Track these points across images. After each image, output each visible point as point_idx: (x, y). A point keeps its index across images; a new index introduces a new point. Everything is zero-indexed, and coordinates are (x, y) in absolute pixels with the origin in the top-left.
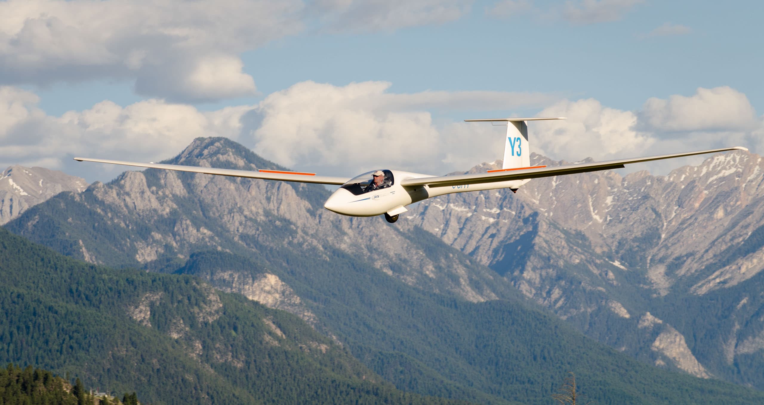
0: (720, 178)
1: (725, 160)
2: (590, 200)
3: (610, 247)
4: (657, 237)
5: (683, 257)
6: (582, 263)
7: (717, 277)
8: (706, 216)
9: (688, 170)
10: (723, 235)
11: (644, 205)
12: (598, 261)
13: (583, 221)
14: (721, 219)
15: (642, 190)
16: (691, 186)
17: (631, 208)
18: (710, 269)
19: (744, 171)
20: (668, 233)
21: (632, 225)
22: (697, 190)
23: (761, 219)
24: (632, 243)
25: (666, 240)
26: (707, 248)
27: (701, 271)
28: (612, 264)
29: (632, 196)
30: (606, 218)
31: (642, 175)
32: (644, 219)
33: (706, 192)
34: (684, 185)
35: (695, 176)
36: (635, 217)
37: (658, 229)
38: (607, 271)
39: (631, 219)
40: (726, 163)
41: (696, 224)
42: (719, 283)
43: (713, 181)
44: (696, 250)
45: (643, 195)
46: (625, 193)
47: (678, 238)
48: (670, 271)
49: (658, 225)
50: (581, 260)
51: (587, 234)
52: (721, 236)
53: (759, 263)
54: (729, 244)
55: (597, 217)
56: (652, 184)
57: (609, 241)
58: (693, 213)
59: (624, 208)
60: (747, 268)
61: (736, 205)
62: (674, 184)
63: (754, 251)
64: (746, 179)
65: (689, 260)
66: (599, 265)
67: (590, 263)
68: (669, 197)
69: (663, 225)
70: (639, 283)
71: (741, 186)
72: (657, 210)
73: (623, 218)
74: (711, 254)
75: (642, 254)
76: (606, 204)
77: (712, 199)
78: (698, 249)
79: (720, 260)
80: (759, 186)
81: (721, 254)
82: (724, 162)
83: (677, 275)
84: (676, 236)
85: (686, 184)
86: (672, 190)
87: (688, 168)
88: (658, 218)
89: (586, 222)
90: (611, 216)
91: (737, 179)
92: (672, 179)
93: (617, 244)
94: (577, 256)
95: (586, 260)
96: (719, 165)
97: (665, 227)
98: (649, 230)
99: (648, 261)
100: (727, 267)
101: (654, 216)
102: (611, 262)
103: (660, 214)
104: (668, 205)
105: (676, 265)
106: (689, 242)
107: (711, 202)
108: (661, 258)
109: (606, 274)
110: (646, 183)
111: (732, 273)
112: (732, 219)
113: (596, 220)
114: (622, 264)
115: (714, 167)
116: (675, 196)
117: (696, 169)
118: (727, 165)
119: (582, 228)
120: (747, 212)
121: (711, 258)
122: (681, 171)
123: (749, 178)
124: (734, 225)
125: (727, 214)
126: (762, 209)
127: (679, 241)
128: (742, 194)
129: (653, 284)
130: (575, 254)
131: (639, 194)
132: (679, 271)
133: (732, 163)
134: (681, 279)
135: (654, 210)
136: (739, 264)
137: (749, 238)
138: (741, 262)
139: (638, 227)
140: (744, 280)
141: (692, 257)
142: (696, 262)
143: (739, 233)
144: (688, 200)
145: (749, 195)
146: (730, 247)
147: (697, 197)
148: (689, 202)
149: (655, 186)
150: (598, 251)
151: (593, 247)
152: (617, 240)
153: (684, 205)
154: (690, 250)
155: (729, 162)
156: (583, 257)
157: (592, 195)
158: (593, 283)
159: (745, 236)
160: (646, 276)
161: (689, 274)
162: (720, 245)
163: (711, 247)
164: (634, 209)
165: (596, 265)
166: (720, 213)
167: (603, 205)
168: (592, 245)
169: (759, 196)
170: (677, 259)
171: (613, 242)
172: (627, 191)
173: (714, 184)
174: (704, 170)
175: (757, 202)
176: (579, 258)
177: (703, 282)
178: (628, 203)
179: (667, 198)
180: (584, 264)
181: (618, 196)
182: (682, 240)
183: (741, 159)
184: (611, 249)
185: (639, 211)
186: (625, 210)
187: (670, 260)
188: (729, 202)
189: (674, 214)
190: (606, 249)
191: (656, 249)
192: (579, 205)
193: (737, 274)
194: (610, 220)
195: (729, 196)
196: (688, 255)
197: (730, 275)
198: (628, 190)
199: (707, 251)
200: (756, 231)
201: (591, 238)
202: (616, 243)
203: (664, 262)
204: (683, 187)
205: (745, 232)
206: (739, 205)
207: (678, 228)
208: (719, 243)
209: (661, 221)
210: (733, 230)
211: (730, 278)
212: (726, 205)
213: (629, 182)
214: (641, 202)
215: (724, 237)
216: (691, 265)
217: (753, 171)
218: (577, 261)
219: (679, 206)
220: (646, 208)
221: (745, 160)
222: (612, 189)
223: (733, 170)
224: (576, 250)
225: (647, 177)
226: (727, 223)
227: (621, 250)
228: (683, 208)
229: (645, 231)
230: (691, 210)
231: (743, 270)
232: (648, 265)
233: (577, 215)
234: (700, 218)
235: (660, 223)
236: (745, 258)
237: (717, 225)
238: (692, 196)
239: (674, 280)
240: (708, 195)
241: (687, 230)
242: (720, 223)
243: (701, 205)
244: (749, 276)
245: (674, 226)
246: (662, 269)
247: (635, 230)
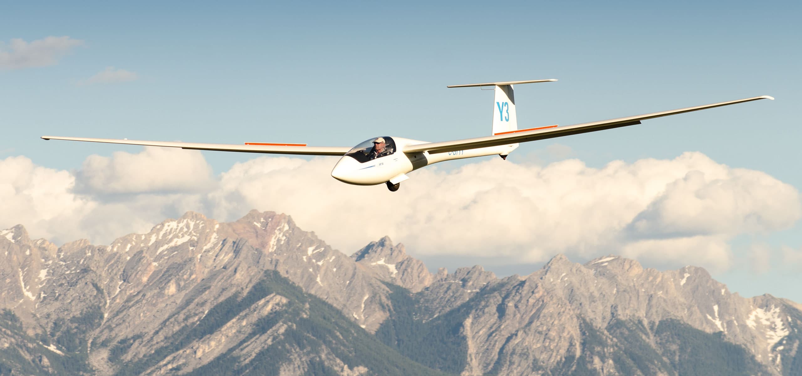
0: (172, 248)
1: (178, 226)
2: (21, 274)
3: (44, 328)
4: (99, 317)
5: (129, 339)
6: (11, 347)
7: (169, 363)
8: (156, 291)
9: (134, 239)
10: (176, 314)
11: (83, 279)
12: (30, 345)
13: (13, 299)
14: (172, 296)
15: (81, 263)
16: (138, 256)
17: (68, 283)
18: (161, 353)
19: (199, 239)
20: (111, 312)
21: (70, 303)
22: (145, 262)
23: (219, 295)
24: (70, 324)
25: (109, 320)
26: (157, 329)
27: (150, 355)
28: (47, 349)
29: (69, 269)
30: (40, 294)
31: (81, 245)
32: (84, 296)
33: (155, 264)
34: (129, 256)
35: (142, 245)
36: (73, 293)
37: (99, 308)
38: (41, 357)
39: (68, 296)
40: (178, 231)
41: (144, 302)
42: (171, 370)
43: (163, 251)
44: (144, 331)
45: (83, 268)
46: (61, 266)
47: (123, 317)
48: (115, 356)
49: (100, 302)
50: (11, 344)
51: (18, 314)
52: (174, 315)
53: (217, 346)
54: (183, 325)
55: (28, 294)
56: (93, 255)
57: (43, 322)
58: (140, 288)
59: (60, 283)
60: (204, 352)
61: (191, 279)
62: (118, 255)
63: (211, 332)
64: (202, 249)
65: (137, 343)
66: (32, 349)
67: (22, 348)
68: (113, 270)
69: (106, 303)
70: (79, 370)
71: (196, 256)
72: (99, 285)
73: (60, 295)
74: (161, 336)
75: (82, 336)
76: (40, 279)
77: (163, 272)
78: (146, 330)
79: (172, 343)
80: (216, 256)
81: (173, 336)
82: (177, 229)
83: (123, 360)
84: (121, 316)
85: (133, 255)
86: (116, 262)
87: (135, 236)
88: (100, 295)
89: (16, 300)
90: (45, 293)
91: (191, 248)
92: (115, 249)
93: (53, 325)
94: (6, 340)
95: (17, 344)
96: (170, 233)
97: (108, 304)
98: (89, 309)
99: (89, 345)
100: (181, 352)
101: (95, 292)
102: (46, 347)
103: (103, 290)
104: (112, 280)
105: (122, 349)
106: (136, 323)
107: (161, 275)
108: (103, 341)
109: (40, 361)
110: (85, 254)
111: (186, 358)
112: (186, 294)
113: (28, 297)
114: (58, 348)
115: (165, 235)
116: (119, 269)
117: (143, 237)
118: (179, 233)
119: (11, 306)
120: (204, 287)
121: (162, 341)
122: (125, 240)
123: (205, 248)
124: (188, 302)
125: (180, 289)
126: (220, 283)
127: (124, 321)
128: (197, 265)
129: (95, 371)
130: (4, 337)
131: (77, 266)
132: (125, 355)
133: (185, 230)
134: (127, 366)
135: (95, 286)
136: (194, 348)
137: (205, 317)
138: (197, 345)
139: (77, 305)
140: (200, 366)
141: (140, 340)
142: (145, 346)
143: (193, 311)
144: (135, 273)
145: (205, 267)
146: (183, 328)
147: (145, 270)
148: (136, 276)
149: (96, 257)
150: (31, 333)
151: (24, 329)
152: (53, 321)
153: (130, 280)
154: (137, 332)
155: (182, 229)
156: (13, 340)
157: (23, 268)
158: (25, 371)
159: (201, 315)
160: (87, 362)
161: (136, 360)
162: (172, 325)
163: (162, 328)
164: (72, 285)
165: (28, 349)
166: (172, 289)
167: (36, 280)
168: (24, 326)
169: (217, 269)
170: (123, 341)
171: (47, 323)
172: (64, 264)
173: (164, 255)
174: (153, 239)
175: (215, 275)
176: (9, 341)
177: (153, 368)
178: (65, 278)
179: (110, 271)
180: (15, 349)
181: (53, 270)
182: (128, 320)
183: (196, 226)
184: (46, 331)
185: (78, 286)
186: (61, 285)
187: (115, 343)
188: (183, 276)
189: (118, 290)
190: (39, 331)
191: (98, 330)
192: (8, 281)
193: (193, 359)
194: (44, 297)
195: (182, 268)
196: (135, 338)
197: (184, 361)
198: (65, 262)
199: (157, 333)
200: (214, 309)
201: (22, 319)
202: (51, 324)
203: (107, 346)
204: (128, 258)
205: (201, 310)
206: (193, 279)
207: (123, 306)
208: (171, 323)
209: (104, 298)
210: (188, 308)
211: (184, 364)
212: (178, 279)
213: (66, 253)
214: (80, 277)
215: (176, 316)
216: (139, 349)
217: (210, 239)
218: (6, 345)
219: (124, 281)
220: (86, 283)
221: (201, 226)
222: (46, 261)
223: (186, 238)
224: (5, 333)
225: (86, 247)
226: (181, 300)
227: (58, 331)
228: (128, 282)
229: (85, 310)
230: (138, 285)
231: (199, 354)
232: (89, 349)
233: (6, 292)
234: (149, 295)
235: (103, 300)
236: (202, 340)
237: (168, 302)
238: (139, 269)
239: (118, 366)
240: (157, 267)
241: (134, 308)
242: (172, 300)
243: (151, 279)
244: (206, 362)
245: (119, 303)
246: (104, 354)
247: (73, 309)
